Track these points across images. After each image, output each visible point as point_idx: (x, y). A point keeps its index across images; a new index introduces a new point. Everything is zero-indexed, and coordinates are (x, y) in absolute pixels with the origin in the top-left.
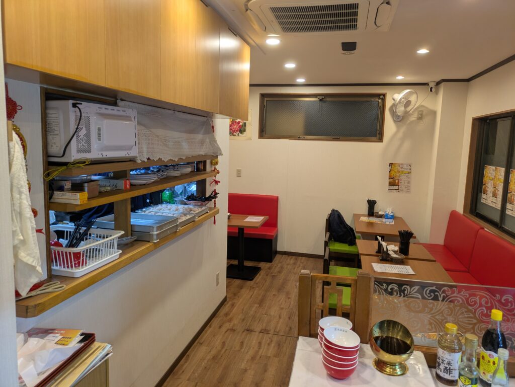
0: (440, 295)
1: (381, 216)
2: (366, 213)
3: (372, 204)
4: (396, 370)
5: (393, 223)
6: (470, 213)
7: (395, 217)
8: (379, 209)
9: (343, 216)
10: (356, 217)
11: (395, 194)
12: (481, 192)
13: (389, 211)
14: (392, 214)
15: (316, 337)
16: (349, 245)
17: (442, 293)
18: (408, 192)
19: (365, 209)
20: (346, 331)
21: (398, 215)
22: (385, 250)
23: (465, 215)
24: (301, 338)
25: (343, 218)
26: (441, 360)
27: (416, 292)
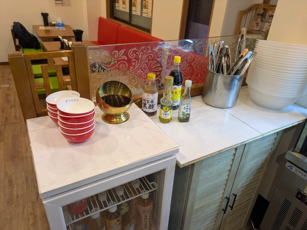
0: (140, 54)
1: (54, 25)
2: (43, 24)
3: (45, 16)
4: (121, 118)
5: (64, 29)
6: (110, 17)
7: (65, 25)
8: (52, 19)
9: (25, 27)
10: (35, 27)
11: (60, 8)
12: (115, 2)
13: (59, 21)
14: (62, 23)
15: (47, 115)
16: (36, 49)
17: (141, 52)
18: (69, 5)
19: (41, 21)
20: (77, 100)
21: (65, 23)
22: (67, 45)
23: (108, 19)
24: (28, 121)
25: (25, 28)
26: (146, 101)
27: (122, 55)
